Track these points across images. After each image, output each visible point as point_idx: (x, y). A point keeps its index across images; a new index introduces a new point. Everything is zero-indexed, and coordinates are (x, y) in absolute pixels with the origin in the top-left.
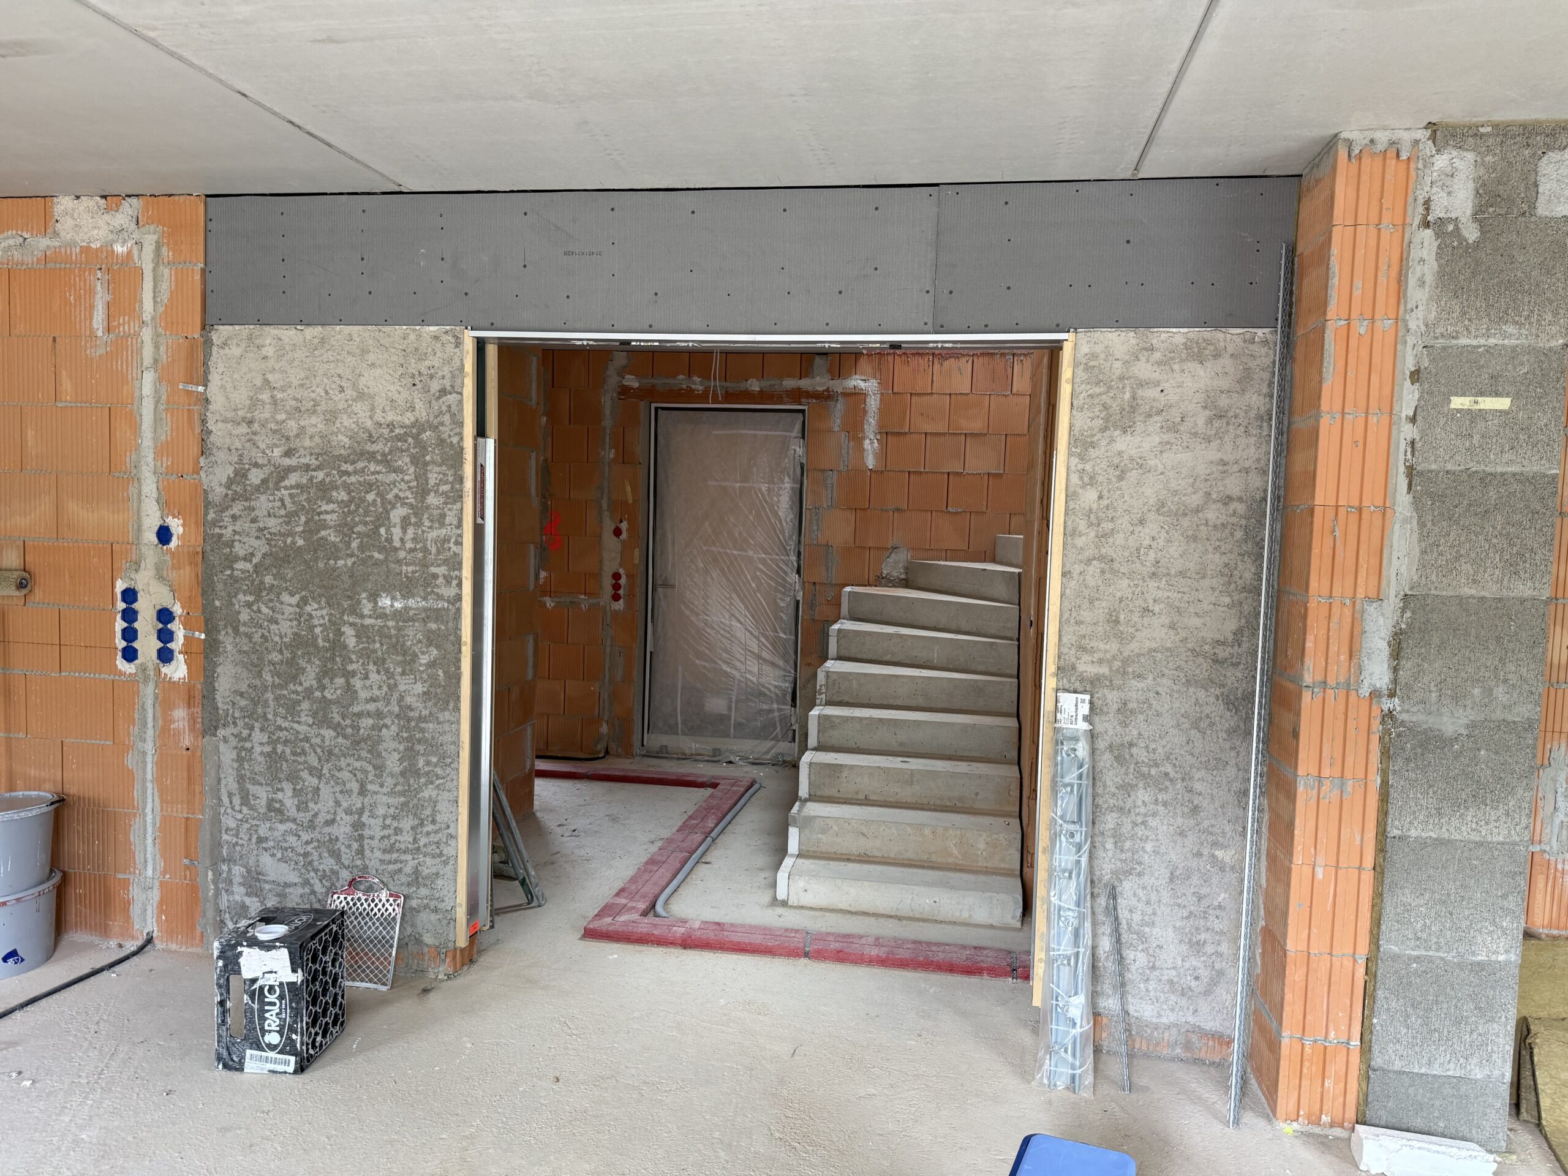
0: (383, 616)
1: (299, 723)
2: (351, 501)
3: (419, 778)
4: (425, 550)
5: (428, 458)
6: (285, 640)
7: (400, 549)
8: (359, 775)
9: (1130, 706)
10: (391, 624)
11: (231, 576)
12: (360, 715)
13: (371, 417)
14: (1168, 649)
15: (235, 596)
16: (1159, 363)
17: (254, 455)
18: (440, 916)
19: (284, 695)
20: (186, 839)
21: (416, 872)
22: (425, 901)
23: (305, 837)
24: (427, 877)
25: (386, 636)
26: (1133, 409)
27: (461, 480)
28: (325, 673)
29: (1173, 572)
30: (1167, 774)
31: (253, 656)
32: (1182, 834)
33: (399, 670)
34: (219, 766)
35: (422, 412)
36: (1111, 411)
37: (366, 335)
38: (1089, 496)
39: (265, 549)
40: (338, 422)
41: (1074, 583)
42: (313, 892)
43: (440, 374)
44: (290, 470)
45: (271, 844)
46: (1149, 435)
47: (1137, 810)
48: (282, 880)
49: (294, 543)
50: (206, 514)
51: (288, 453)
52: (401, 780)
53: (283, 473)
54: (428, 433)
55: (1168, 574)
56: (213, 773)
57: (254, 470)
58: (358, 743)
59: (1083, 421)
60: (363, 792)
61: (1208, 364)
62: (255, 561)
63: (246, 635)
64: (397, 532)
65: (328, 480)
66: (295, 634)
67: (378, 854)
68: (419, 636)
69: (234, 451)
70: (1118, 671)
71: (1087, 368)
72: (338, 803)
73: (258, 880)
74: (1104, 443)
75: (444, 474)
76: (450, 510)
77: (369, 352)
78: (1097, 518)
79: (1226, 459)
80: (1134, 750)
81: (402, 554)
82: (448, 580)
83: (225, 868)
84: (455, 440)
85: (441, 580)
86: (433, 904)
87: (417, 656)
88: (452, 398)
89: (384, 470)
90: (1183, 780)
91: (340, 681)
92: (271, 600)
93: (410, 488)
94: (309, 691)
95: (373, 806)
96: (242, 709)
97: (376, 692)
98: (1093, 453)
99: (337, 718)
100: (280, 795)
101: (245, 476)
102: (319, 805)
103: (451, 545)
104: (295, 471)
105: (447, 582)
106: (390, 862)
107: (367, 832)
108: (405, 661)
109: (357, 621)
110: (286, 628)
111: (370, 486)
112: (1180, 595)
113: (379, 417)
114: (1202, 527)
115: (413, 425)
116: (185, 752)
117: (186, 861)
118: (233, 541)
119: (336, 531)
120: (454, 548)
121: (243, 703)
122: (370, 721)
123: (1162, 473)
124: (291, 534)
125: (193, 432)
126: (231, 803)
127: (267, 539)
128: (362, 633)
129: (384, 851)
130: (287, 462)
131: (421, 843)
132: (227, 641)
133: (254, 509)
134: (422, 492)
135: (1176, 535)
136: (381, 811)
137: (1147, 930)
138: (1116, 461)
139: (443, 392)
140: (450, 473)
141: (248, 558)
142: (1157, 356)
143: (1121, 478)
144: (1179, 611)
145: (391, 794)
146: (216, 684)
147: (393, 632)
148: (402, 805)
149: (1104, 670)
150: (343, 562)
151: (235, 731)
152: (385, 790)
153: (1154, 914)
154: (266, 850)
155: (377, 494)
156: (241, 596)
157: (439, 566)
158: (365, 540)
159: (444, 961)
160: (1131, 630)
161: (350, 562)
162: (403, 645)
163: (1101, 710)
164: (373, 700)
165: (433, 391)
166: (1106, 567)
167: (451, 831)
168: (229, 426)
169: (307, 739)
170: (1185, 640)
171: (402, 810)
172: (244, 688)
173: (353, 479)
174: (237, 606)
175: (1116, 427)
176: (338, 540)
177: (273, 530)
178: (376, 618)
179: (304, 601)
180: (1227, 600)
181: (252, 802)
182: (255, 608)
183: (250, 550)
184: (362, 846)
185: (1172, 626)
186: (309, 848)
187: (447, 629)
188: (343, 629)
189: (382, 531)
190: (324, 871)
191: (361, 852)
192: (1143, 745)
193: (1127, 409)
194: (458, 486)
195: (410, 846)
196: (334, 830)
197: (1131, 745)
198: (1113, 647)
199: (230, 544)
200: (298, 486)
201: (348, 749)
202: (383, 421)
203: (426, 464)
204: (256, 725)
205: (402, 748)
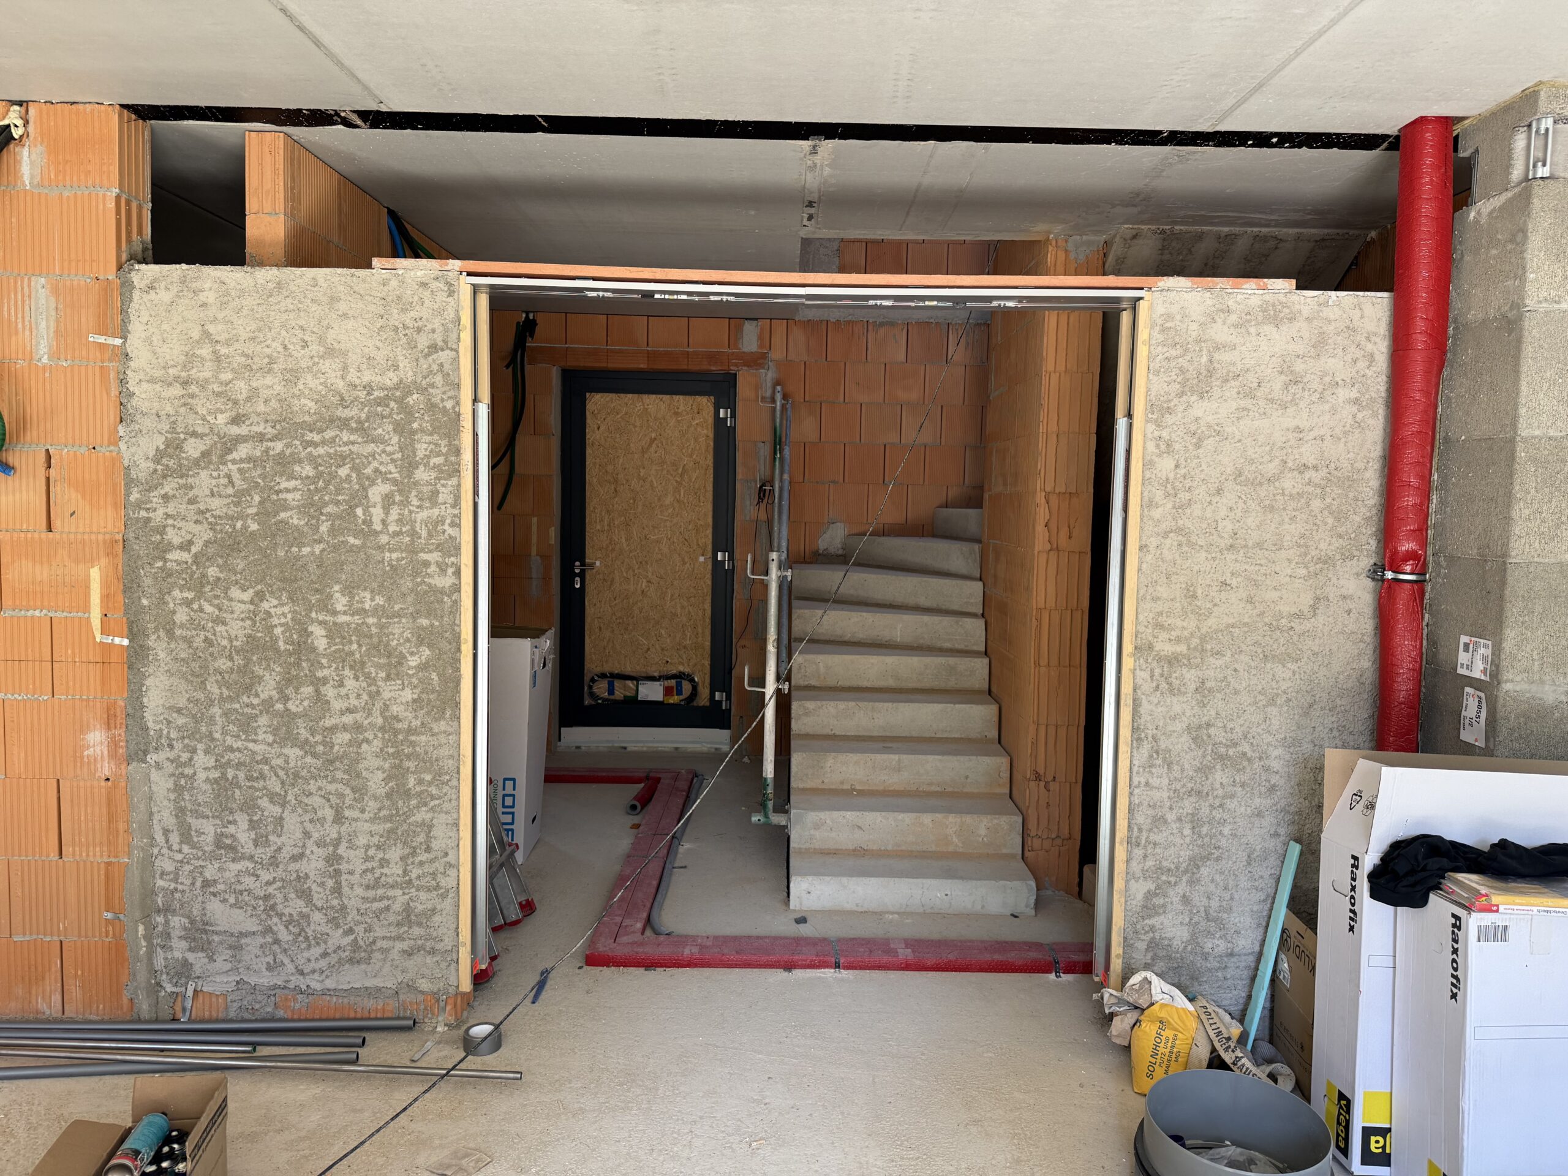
0: (363, 612)
1: (255, 741)
2: (319, 476)
3: (409, 799)
4: (413, 534)
5: (415, 425)
6: (235, 643)
7: (381, 532)
8: (334, 800)
9: (1208, 684)
10: (371, 620)
11: (162, 569)
12: (333, 729)
13: (343, 378)
14: (1246, 624)
15: (169, 593)
16: (1235, 326)
17: (190, 422)
18: (438, 958)
19: (235, 710)
20: (107, 889)
21: (408, 909)
22: (420, 942)
23: (265, 876)
24: (424, 913)
25: (366, 636)
26: (1211, 373)
27: (458, 452)
28: (289, 681)
29: (1250, 544)
30: (1244, 754)
31: (193, 664)
32: (1259, 815)
33: (383, 675)
34: (151, 798)
35: (407, 371)
36: (1188, 375)
37: (336, 279)
38: (1165, 465)
39: (208, 535)
40: (300, 383)
41: (1150, 556)
42: (277, 941)
43: (430, 327)
44: (239, 440)
45: (221, 887)
46: (1225, 400)
47: (1215, 793)
48: (235, 930)
49: (245, 527)
50: (128, 495)
51: (236, 420)
52: (387, 803)
53: (229, 444)
54: (415, 396)
55: (1246, 546)
56: (142, 807)
57: (193, 440)
58: (332, 762)
59: (1159, 385)
60: (339, 819)
61: (1284, 328)
62: (194, 550)
63: (184, 639)
64: (377, 513)
65: (288, 451)
66: (249, 636)
67: (359, 891)
68: (407, 634)
69: (164, 418)
70: (1196, 648)
71: (1164, 330)
72: (307, 834)
73: (206, 932)
74: (1181, 408)
75: (436, 445)
76: (443, 486)
77: (339, 300)
78: (1174, 488)
79: (1302, 427)
80: (1212, 731)
81: (384, 539)
82: (442, 569)
83: (160, 919)
84: (449, 404)
85: (433, 568)
86: (429, 945)
87: (405, 657)
88: (444, 356)
89: (360, 440)
90: (1260, 758)
91: (307, 690)
92: (217, 597)
93: (393, 461)
94: (268, 704)
95: (352, 836)
96: (179, 729)
97: (353, 702)
98: (1169, 419)
99: (304, 734)
100: (232, 829)
101: (179, 447)
102: (283, 839)
103: (446, 527)
104: (245, 441)
105: (441, 570)
106: (374, 900)
107: (344, 867)
108: (390, 664)
109: (328, 618)
110: (237, 629)
111: (342, 459)
112: (1257, 568)
113: (353, 376)
114: (1278, 497)
115: (397, 387)
116: (103, 783)
117: (109, 915)
118: (165, 527)
119: (300, 512)
120: (450, 531)
121: (181, 721)
122: (347, 736)
123: (1239, 441)
124: (242, 516)
125: (108, 394)
126: (167, 841)
127: (210, 523)
128: (334, 632)
129: (368, 887)
130: (235, 430)
131: (413, 876)
132: (159, 647)
133: (192, 488)
134: (409, 465)
135: (1252, 505)
136: (362, 840)
137: (1225, 916)
138: (1193, 428)
139: (433, 348)
140: (443, 443)
141: (186, 546)
142: (1233, 318)
143: (1198, 446)
144: (1256, 584)
145: (375, 819)
146: (145, 700)
147: (374, 630)
148: (388, 832)
149: (1182, 648)
150: (309, 549)
151: (172, 755)
152: (366, 816)
153: (1232, 899)
154: (214, 895)
155: (352, 469)
156: (176, 593)
157: (431, 551)
158: (337, 522)
159: (444, 1009)
160: (1209, 605)
161: (317, 549)
162: (387, 645)
163: (1179, 690)
164: (350, 711)
165: (420, 347)
166: (1184, 540)
167: (451, 858)
168: (158, 387)
169: (266, 761)
170: (1262, 614)
171: (388, 838)
172: (182, 702)
173: (321, 450)
174: (171, 605)
175: (1193, 392)
176: (302, 523)
177: (217, 513)
178: (353, 615)
179: (260, 596)
180: (1304, 572)
181: (195, 839)
182: (195, 606)
183: (189, 537)
184: (339, 883)
185: (1250, 601)
186: (271, 890)
187: (442, 626)
188: (310, 629)
189: (359, 511)
190: (291, 915)
191: (337, 890)
192: (1221, 725)
193: (1204, 373)
194: (453, 459)
195: (399, 879)
196: (303, 866)
197: (1209, 725)
198: (1191, 623)
199: (161, 530)
200: (249, 459)
201: (319, 770)
202: (358, 382)
203: (413, 432)
204: (200, 746)
205: (387, 765)
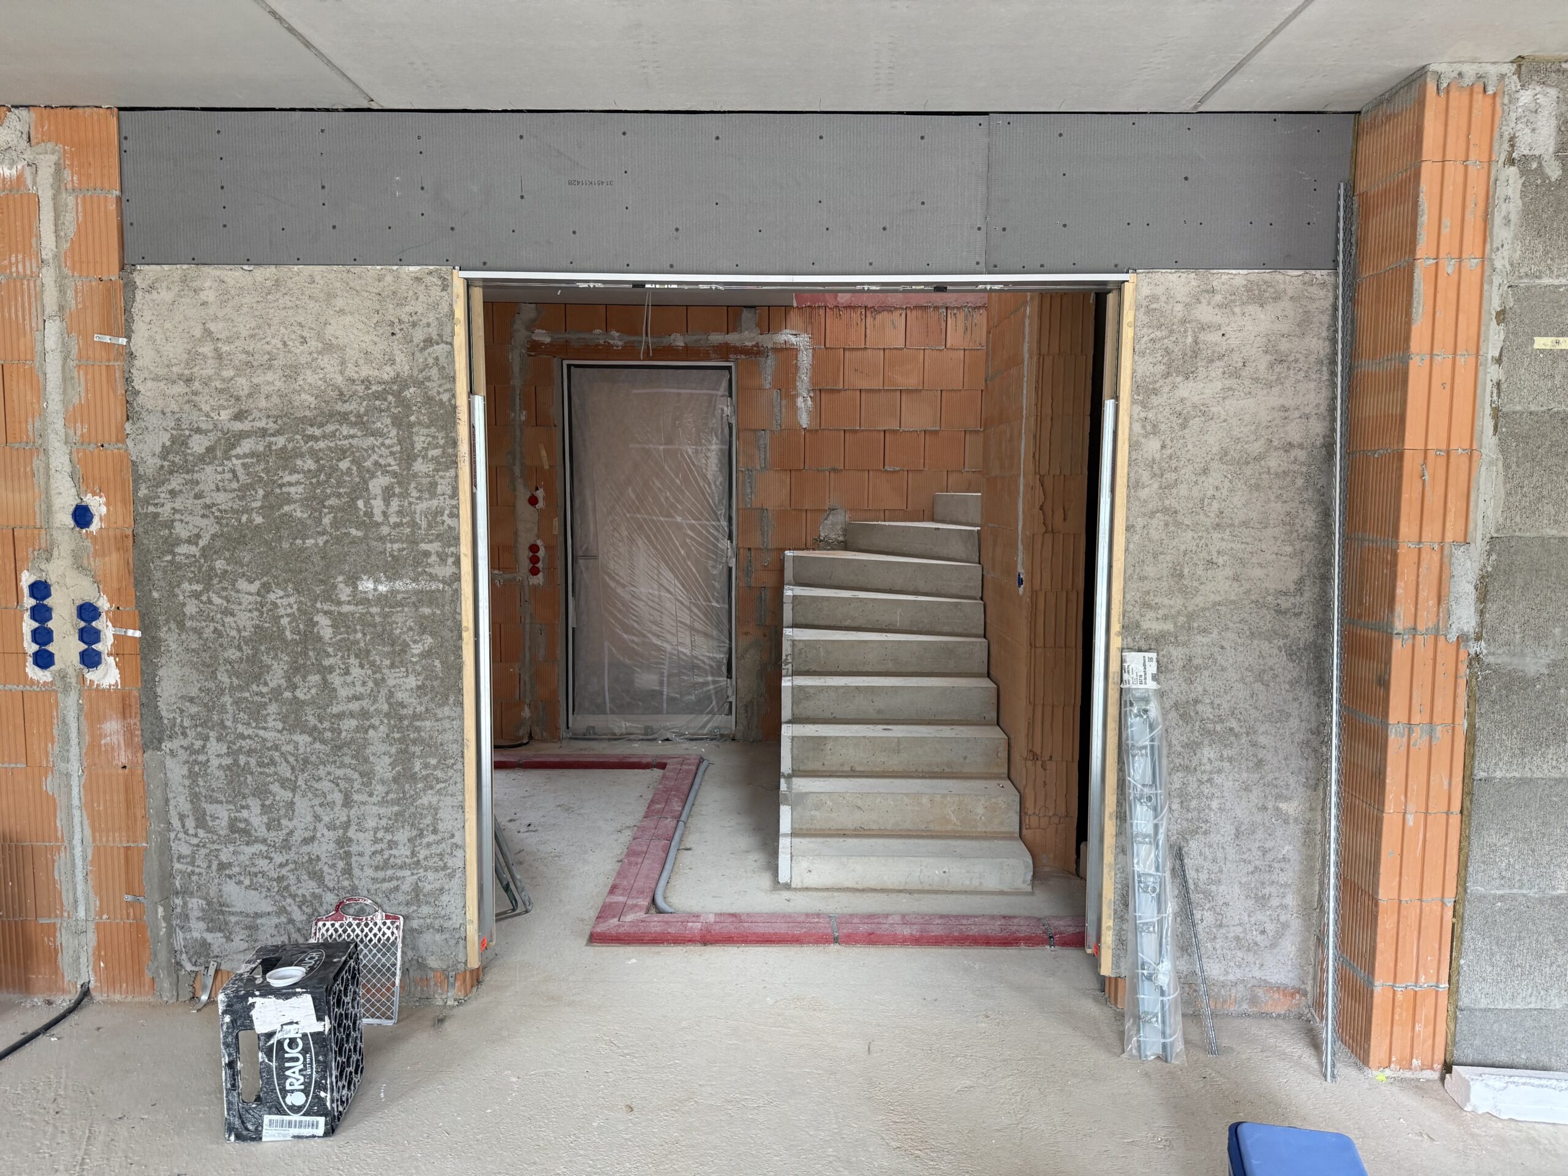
0: (365, 601)
1: (265, 729)
2: (321, 469)
3: (416, 784)
4: (414, 524)
5: (413, 418)
6: (244, 634)
7: (382, 524)
8: (342, 784)
9: (1196, 662)
10: (374, 610)
11: (171, 562)
12: (340, 716)
13: (342, 373)
14: (1233, 602)
15: (178, 586)
16: (1220, 306)
17: (195, 418)
18: (447, 936)
19: (246, 698)
20: (127, 873)
21: (416, 889)
22: (428, 921)
23: (279, 859)
24: (431, 893)
25: (370, 625)
26: (1195, 354)
27: (455, 443)
28: (296, 669)
29: (1236, 523)
30: (1231, 729)
31: (204, 654)
32: (1247, 789)
33: (388, 662)
34: (166, 785)
35: (403, 365)
36: (1173, 356)
37: (332, 276)
38: (1152, 446)
39: (215, 529)
40: (300, 378)
41: (1137, 537)
42: (291, 921)
43: (425, 321)
44: (242, 435)
45: (236, 869)
46: (1211, 381)
47: (1203, 768)
48: (251, 910)
49: (250, 520)
50: (136, 490)
51: (239, 416)
52: (394, 787)
53: (233, 440)
54: (412, 390)
55: (1232, 525)
56: (159, 793)
57: (197, 437)
58: (339, 748)
59: (1146, 367)
60: (347, 803)
61: (1268, 307)
62: (201, 543)
63: (194, 630)
64: (378, 505)
65: (290, 446)
66: (257, 627)
67: (369, 872)
68: (410, 623)
69: (169, 415)
70: (1182, 627)
71: (1149, 311)
72: (317, 818)
73: (222, 913)
74: (1166, 389)
75: (434, 437)
76: (441, 477)
77: (335, 296)
78: (1160, 469)
79: (1287, 405)
80: (1200, 708)
81: (385, 530)
82: (442, 558)
83: (178, 901)
84: (445, 397)
85: (433, 558)
86: (437, 923)
87: (408, 645)
88: (440, 349)
89: (359, 434)
90: (1248, 734)
91: (314, 678)
92: (225, 589)
93: (392, 453)
94: (276, 693)
95: (362, 818)
96: (192, 717)
97: (360, 689)
98: (1155, 400)
99: (312, 721)
100: (245, 814)
101: (185, 444)
102: (295, 822)
103: (445, 518)
104: (249, 436)
105: (442, 559)
106: (384, 880)
107: (354, 849)
108: (394, 652)
109: (333, 608)
110: (245, 620)
111: (343, 453)
112: (1243, 546)
113: (351, 371)
114: (1264, 476)
115: (394, 381)
116: (121, 771)
117: (129, 898)
118: (173, 521)
119: (303, 505)
120: (449, 522)
121: (194, 709)
122: (353, 723)
123: (1225, 421)
124: (247, 510)
125: (115, 393)
126: (183, 826)
127: (216, 517)
128: (339, 622)
129: (377, 868)
130: (238, 426)
131: (421, 857)
132: (170, 638)
133: (198, 483)
134: (408, 457)
135: (1239, 484)
136: (371, 823)
137: (1214, 888)
138: (1179, 409)
139: (429, 342)
140: (441, 435)
141: (193, 540)
142: (1218, 298)
143: (1184, 426)
144: (1242, 562)
145: (383, 802)
146: (159, 690)
147: (378, 619)
148: (396, 815)
149: (1169, 626)
150: (313, 541)
151: (185, 743)
152: (374, 799)
153: (1221, 871)
154: (230, 877)
155: (353, 462)
156: (186, 586)
157: (431, 542)
158: (339, 515)
159: (453, 985)
160: (1195, 584)
161: (321, 541)
162: (391, 633)
163: (1166, 668)
164: (356, 698)
165: (416, 341)
166: (1170, 520)
167: (457, 839)
168: (162, 384)
169: (276, 748)
170: (1248, 592)
171: (396, 821)
172: (194, 692)
173: (322, 444)
174: (181, 598)
175: (1178, 373)
176: (305, 516)
177: (223, 507)
178: (357, 605)
179: (266, 588)
180: (1289, 549)
181: (210, 824)
182: (204, 598)
183: (196, 531)
184: (349, 864)
185: (1236, 578)
186: (284, 871)
187: (444, 614)
188: (316, 619)
189: (360, 503)
190: (304, 895)
191: (348, 871)
192: (1208, 701)
193: (1189, 354)
194: (450, 451)
195: (407, 861)
196: (315, 849)
197: (1196, 702)
198: (1178, 602)
199: (169, 525)
200: (253, 454)
201: (327, 755)
202: (356, 376)
203: (411, 425)
204: (211, 734)
205: (393, 750)
